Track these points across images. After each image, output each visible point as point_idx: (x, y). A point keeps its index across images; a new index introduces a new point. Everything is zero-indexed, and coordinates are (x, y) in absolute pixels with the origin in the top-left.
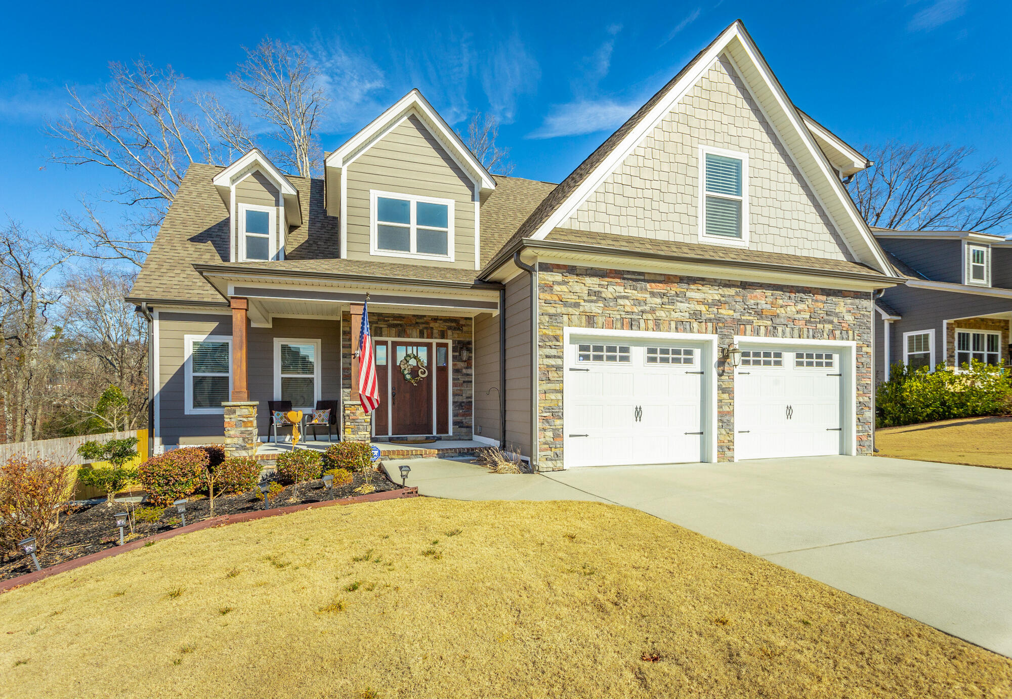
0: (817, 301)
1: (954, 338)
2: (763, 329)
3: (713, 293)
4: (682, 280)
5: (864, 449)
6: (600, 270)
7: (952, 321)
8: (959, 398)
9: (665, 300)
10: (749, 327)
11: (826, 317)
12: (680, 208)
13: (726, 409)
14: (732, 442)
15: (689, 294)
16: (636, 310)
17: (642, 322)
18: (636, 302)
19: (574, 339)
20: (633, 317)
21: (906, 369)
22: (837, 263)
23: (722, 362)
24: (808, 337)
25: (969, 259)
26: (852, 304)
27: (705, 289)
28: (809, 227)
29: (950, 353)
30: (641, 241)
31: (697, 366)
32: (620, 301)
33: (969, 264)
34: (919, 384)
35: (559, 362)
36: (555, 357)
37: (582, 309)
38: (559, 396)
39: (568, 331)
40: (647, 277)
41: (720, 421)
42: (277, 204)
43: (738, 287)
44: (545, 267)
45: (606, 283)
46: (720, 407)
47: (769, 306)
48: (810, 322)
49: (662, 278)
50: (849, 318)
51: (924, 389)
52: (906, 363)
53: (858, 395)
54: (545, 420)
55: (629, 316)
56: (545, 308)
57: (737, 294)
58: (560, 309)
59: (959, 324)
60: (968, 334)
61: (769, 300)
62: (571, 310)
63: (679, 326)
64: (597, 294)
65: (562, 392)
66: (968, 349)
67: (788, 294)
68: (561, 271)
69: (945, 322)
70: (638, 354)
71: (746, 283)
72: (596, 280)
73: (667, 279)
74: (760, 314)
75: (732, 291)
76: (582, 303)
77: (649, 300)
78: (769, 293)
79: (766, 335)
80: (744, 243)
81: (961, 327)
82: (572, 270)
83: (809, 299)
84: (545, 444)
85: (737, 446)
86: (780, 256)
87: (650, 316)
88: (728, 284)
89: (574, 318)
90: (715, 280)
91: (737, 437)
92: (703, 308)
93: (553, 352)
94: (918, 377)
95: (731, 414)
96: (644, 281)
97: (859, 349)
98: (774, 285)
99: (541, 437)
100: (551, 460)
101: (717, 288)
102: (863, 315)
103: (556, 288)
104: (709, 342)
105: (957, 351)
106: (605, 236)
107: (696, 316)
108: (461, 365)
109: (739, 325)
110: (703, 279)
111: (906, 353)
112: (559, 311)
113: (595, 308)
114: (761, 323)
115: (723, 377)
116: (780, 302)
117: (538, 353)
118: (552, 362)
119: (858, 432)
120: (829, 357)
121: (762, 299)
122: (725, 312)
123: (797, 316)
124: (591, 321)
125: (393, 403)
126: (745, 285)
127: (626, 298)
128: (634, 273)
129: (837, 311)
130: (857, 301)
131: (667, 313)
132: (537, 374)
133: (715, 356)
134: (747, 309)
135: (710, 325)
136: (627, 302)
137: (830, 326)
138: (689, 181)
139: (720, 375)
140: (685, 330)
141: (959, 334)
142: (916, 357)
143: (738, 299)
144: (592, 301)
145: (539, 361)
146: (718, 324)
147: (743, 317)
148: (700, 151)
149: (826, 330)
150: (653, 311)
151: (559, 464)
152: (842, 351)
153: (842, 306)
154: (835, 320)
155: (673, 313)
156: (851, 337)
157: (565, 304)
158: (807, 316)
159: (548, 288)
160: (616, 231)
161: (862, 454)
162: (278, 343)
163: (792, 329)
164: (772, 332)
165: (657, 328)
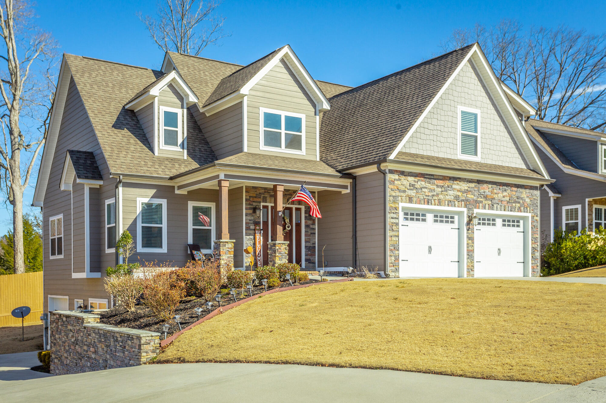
0: (512, 191)
1: (592, 212)
2: (487, 205)
3: (464, 186)
4: (450, 178)
5: (535, 273)
6: (415, 173)
7: (591, 199)
8: (593, 253)
9: (443, 189)
10: (481, 204)
11: (517, 200)
12: (450, 140)
13: (470, 248)
14: (473, 266)
15: (454, 186)
16: (430, 194)
17: (433, 200)
18: (431, 190)
19: (403, 209)
20: (429, 198)
21: (564, 233)
22: (522, 170)
23: (468, 223)
24: (508, 211)
25: (601, 155)
26: (529, 193)
27: (461, 183)
28: (508, 150)
29: (590, 222)
30: (433, 158)
31: (456, 225)
32: (424, 190)
33: (601, 159)
34: (570, 244)
35: (397, 221)
36: (395, 218)
37: (407, 193)
38: (397, 238)
39: (401, 205)
40: (435, 177)
41: (468, 255)
42: (182, 107)
43: (475, 182)
44: (392, 172)
45: (417, 180)
46: (468, 247)
47: (490, 193)
48: (509, 202)
49: (441, 178)
50: (528, 200)
51: (573, 247)
52: (564, 229)
53: (532, 244)
54: (391, 250)
55: (427, 198)
56: (391, 193)
57: (475, 186)
58: (398, 194)
59: (596, 202)
60: (601, 209)
61: (490, 190)
62: (402, 194)
63: (450, 204)
64: (413, 185)
65: (398, 236)
66: (601, 220)
67: (499, 187)
68: (398, 173)
69: (587, 200)
70: (430, 217)
71: (480, 180)
72: (413, 178)
73: (444, 178)
74: (486, 197)
75: (473, 185)
76: (407, 191)
77: (436, 189)
78: (490, 186)
79: (489, 209)
80: (479, 158)
81: (597, 204)
82: (402, 173)
83: (509, 189)
84: (391, 263)
85: (475, 269)
86: (496, 166)
87: (436, 198)
88: (471, 181)
89: (404, 198)
90: (465, 179)
91: (476, 265)
92: (460, 194)
93: (395, 216)
94: (571, 239)
95: (473, 251)
96: (434, 179)
97: (533, 217)
98: (493, 182)
99: (390, 260)
100: (394, 272)
101: (466, 183)
102: (535, 199)
103: (396, 182)
104: (462, 212)
105: (594, 221)
106: (417, 156)
107: (457, 198)
108: (310, 222)
109: (476, 204)
110: (460, 178)
111: (564, 222)
112: (397, 194)
113: (412, 193)
114: (486, 202)
115: (469, 231)
116: (495, 191)
117: (388, 216)
118: (394, 221)
119: (532, 264)
120: (518, 222)
121: (486, 189)
122: (470, 196)
123: (503, 199)
124: (410, 200)
126: (479, 182)
127: (426, 188)
128: (429, 175)
129: (522, 196)
130: (531, 191)
131: (444, 197)
132: (388, 227)
133: (466, 220)
134: (480, 195)
135: (463, 203)
136: (426, 190)
137: (518, 205)
138: (453, 125)
139: (468, 230)
140: (452, 206)
141: (596, 209)
142: (570, 225)
143: (476, 189)
144: (411, 190)
145: (389, 221)
146: (467, 203)
147: (478, 199)
148: (458, 109)
149: (517, 207)
150: (438, 195)
151: (397, 274)
152: (525, 218)
153: (524, 194)
154: (521, 202)
155: (446, 196)
156: (529, 211)
157: (400, 191)
158: (508, 199)
159: (392, 182)
160: (421, 152)
161: (534, 276)
162: (191, 205)
163: (501, 206)
164: (491, 207)
165: (440, 204)
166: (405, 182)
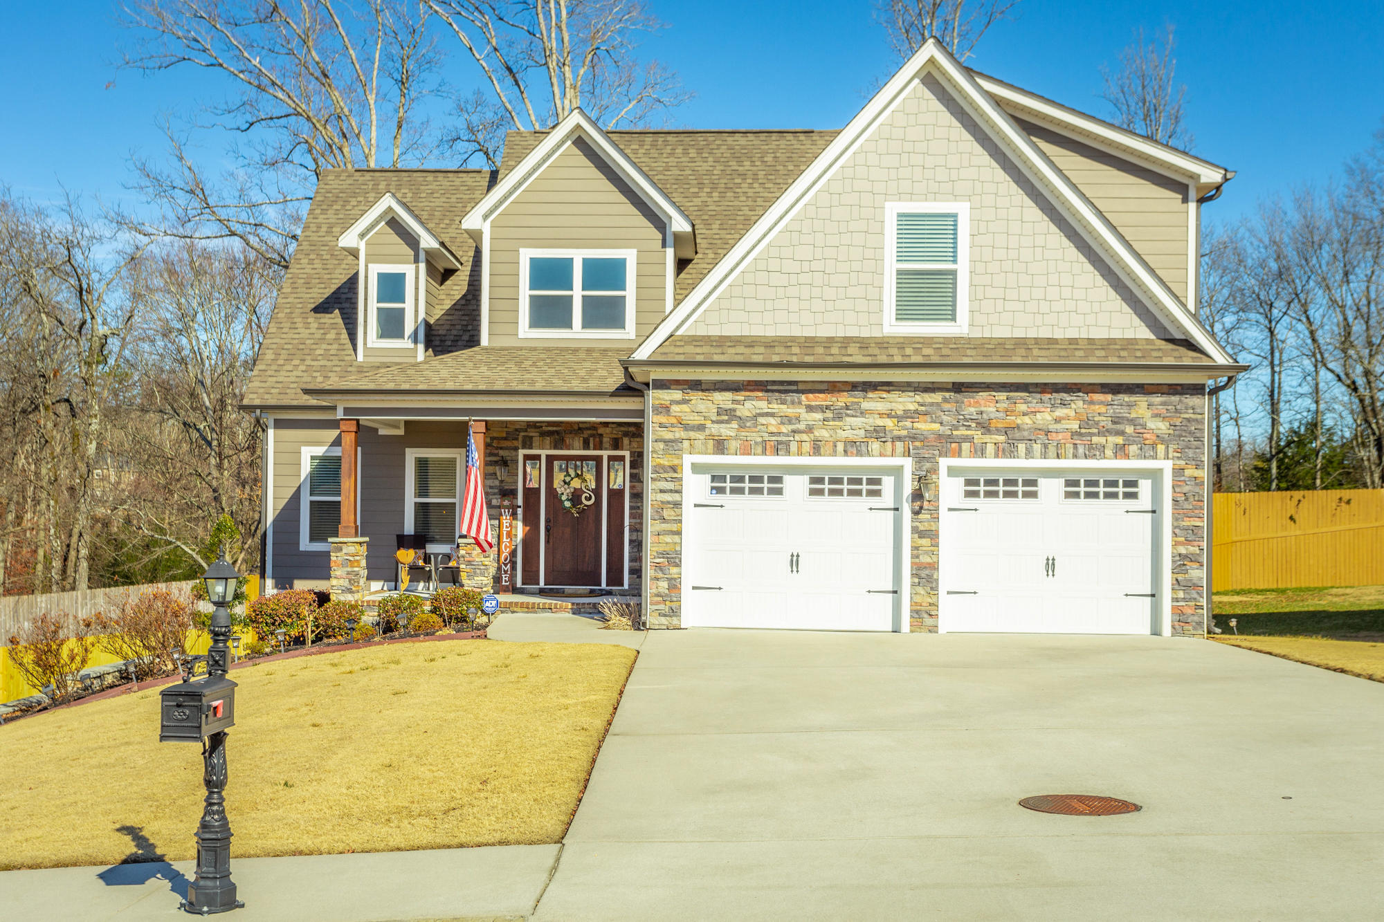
0: (1092, 402)
2: (990, 446)
3: (905, 402)
4: (853, 387)
5: (1187, 627)
6: (734, 382)
9: (829, 414)
10: (965, 446)
11: (1110, 425)
12: (855, 292)
13: (925, 559)
14: (935, 605)
15: (866, 405)
16: (784, 429)
17: (793, 444)
18: (788, 420)
19: (699, 468)
20: (779, 439)
23: (917, 496)
24: (1077, 456)
26: (1164, 403)
27: (894, 396)
28: (1079, 294)
31: (887, 499)
32: (762, 420)
35: (676, 497)
36: (671, 491)
38: (676, 538)
39: (688, 460)
40: (801, 387)
41: (915, 575)
42: (416, 261)
43: (948, 390)
44: (662, 385)
45: (743, 398)
46: (914, 556)
47: (1001, 415)
48: (1080, 434)
49: (824, 386)
50: (1158, 424)
53: (1176, 544)
54: (658, 567)
55: (774, 438)
56: (661, 433)
57: (947, 400)
58: (680, 433)
61: (1003, 405)
62: (692, 434)
63: (850, 449)
64: (730, 412)
65: (679, 533)
67: (1038, 396)
68: (681, 387)
70: (796, 484)
71: (962, 384)
72: (728, 395)
73: (833, 387)
74: (985, 427)
75: (937, 397)
76: (709, 424)
77: (805, 415)
78: (1002, 396)
79: (997, 456)
80: (960, 327)
82: (696, 385)
83: (1078, 403)
84: (658, 595)
85: (942, 612)
86: (1021, 343)
87: (804, 437)
88: (929, 388)
89: (698, 443)
90: (908, 384)
92: (889, 423)
93: (670, 486)
95: (934, 567)
96: (797, 391)
97: (1178, 472)
98: (1012, 384)
99: (652, 586)
100: (665, 615)
101: (912, 394)
102: (1188, 420)
103: (675, 408)
104: (900, 468)
106: (736, 341)
107: (878, 433)
109: (947, 443)
110: (887, 384)
112: (677, 435)
113: (727, 430)
114: (987, 438)
115: (920, 516)
116: (1023, 407)
117: (650, 486)
118: (667, 497)
119: (1175, 600)
120: (1129, 483)
121: (988, 405)
122: (924, 426)
123: (1052, 427)
124: (720, 446)
125: (547, 542)
126: (958, 388)
127: (772, 415)
128: (781, 382)
129: (1133, 415)
130: (1175, 398)
131: (831, 432)
132: (649, 512)
133: (908, 487)
134: (965, 422)
135: (899, 445)
136: (771, 420)
137: (1120, 440)
138: (869, 253)
139: (916, 513)
140: (859, 453)
143: (946, 406)
144: (727, 422)
145: (652, 498)
146: (911, 444)
147: (954, 433)
148: (887, 210)
149: (1111, 445)
151: (675, 621)
152: (1155, 475)
153: (1141, 407)
154: (1129, 430)
155: (839, 431)
156: (1161, 455)
157: (687, 427)
158: (1075, 426)
159: (664, 409)
160: (757, 331)
161: (1183, 634)
162: (411, 455)
163: (1045, 446)
164: (1008, 450)
165: (816, 450)
166: (702, 407)
